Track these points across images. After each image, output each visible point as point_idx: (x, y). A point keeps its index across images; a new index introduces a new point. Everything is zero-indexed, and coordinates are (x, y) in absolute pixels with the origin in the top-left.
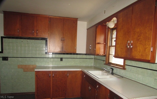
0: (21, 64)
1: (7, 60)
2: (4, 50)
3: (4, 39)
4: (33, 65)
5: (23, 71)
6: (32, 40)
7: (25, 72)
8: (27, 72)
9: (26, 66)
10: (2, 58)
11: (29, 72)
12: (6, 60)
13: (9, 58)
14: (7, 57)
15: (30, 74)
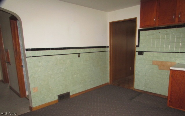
0: (157, 60)
1: (143, 54)
2: (140, 44)
3: (141, 32)
4: (171, 62)
5: (158, 68)
6: (172, 29)
7: (161, 69)
8: (163, 70)
9: (162, 62)
10: (138, 52)
11: (165, 71)
12: (141, 55)
13: (144, 53)
14: (143, 52)
15: (167, 73)
